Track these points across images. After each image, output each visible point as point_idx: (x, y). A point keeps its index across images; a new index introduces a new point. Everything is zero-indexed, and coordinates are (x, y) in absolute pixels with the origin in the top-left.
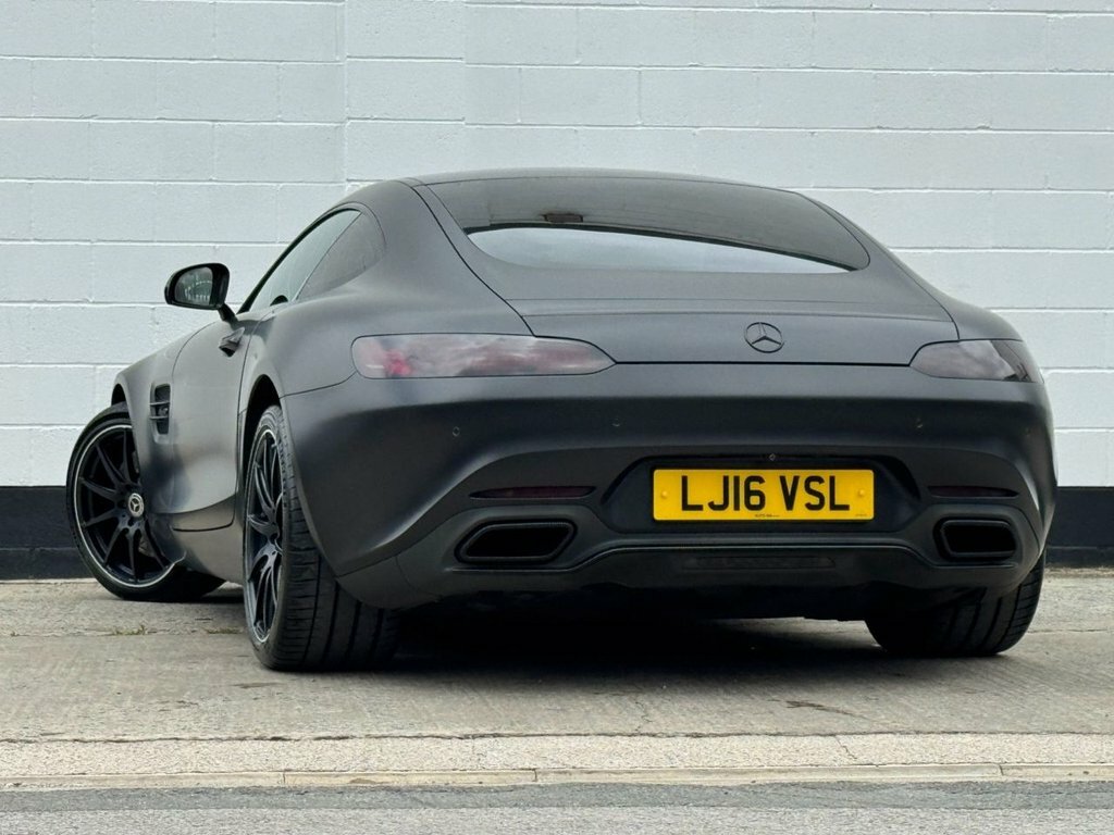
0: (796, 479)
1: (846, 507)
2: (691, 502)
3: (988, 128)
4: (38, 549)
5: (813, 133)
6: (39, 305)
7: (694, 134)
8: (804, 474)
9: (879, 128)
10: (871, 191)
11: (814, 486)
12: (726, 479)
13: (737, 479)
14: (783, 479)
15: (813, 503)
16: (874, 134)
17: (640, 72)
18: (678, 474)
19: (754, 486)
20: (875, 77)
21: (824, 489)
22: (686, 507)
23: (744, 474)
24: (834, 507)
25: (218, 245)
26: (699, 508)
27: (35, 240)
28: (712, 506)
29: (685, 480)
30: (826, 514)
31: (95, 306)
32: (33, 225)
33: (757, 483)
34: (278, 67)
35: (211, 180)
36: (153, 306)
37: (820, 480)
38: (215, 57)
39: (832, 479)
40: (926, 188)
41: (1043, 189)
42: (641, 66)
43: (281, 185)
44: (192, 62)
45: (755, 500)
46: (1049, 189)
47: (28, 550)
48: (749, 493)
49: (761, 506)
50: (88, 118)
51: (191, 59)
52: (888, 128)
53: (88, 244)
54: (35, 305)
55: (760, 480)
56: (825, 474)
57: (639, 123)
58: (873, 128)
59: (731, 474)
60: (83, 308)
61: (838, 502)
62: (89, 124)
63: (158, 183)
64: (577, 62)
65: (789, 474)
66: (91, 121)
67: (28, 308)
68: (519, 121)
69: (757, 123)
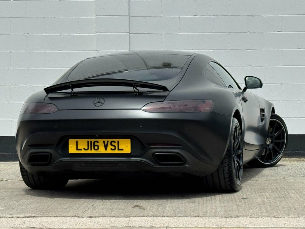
0: (108, 142)
1: (122, 150)
2: (79, 148)
3: (281, 32)
4: (14, 153)
5: (230, 34)
6: (14, 86)
7: (196, 35)
8: (110, 140)
9: (249, 32)
10: (247, 50)
11: (113, 143)
12: (88, 142)
13: (91, 142)
14: (104, 142)
15: (113, 148)
16: (248, 34)
17: (180, 18)
18: (75, 140)
19: (96, 144)
20: (247, 17)
21: (116, 144)
22: (77, 149)
23: (93, 140)
24: (119, 149)
25: (62, 69)
26: (81, 150)
27: (12, 68)
28: (84, 149)
29: (77, 142)
30: (116, 151)
31: (29, 86)
32: (11, 64)
33: (97, 143)
34: (78, 19)
35: (60, 51)
36: (44, 86)
37: (115, 142)
38: (61, 16)
39: (118, 142)
40: (263, 49)
41: (297, 49)
42: (180, 16)
43: (79, 52)
44: (54, 18)
45: (96, 148)
46: (299, 49)
47: (11, 153)
48: (94, 146)
49: (98, 149)
50: (26, 34)
51: (54, 17)
52: (251, 32)
53: (26, 69)
54: (12, 86)
55: (98, 142)
56: (116, 140)
57: (180, 32)
58: (247, 32)
59: (90, 140)
60: (25, 87)
61: (120, 148)
62: (27, 36)
63: (46, 52)
64: (162, 15)
65: (106, 140)
66: (27, 35)
67: (11, 87)
68: (146, 32)
69: (214, 32)
